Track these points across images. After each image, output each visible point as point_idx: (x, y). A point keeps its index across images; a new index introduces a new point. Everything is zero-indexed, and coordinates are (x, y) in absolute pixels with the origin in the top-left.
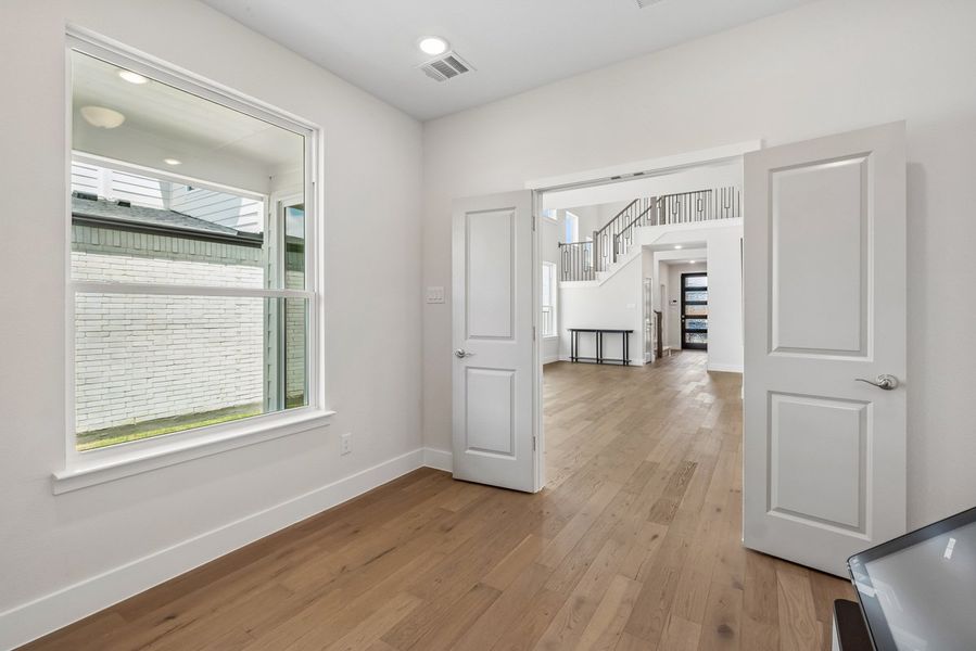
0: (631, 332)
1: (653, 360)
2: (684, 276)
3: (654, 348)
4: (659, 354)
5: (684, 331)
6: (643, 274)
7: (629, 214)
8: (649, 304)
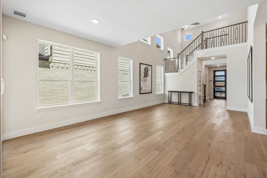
0: (192, 92)
1: (202, 103)
2: (214, 71)
3: (202, 98)
4: (205, 101)
5: (215, 91)
6: (198, 69)
7: (192, 46)
8: (200, 81)
